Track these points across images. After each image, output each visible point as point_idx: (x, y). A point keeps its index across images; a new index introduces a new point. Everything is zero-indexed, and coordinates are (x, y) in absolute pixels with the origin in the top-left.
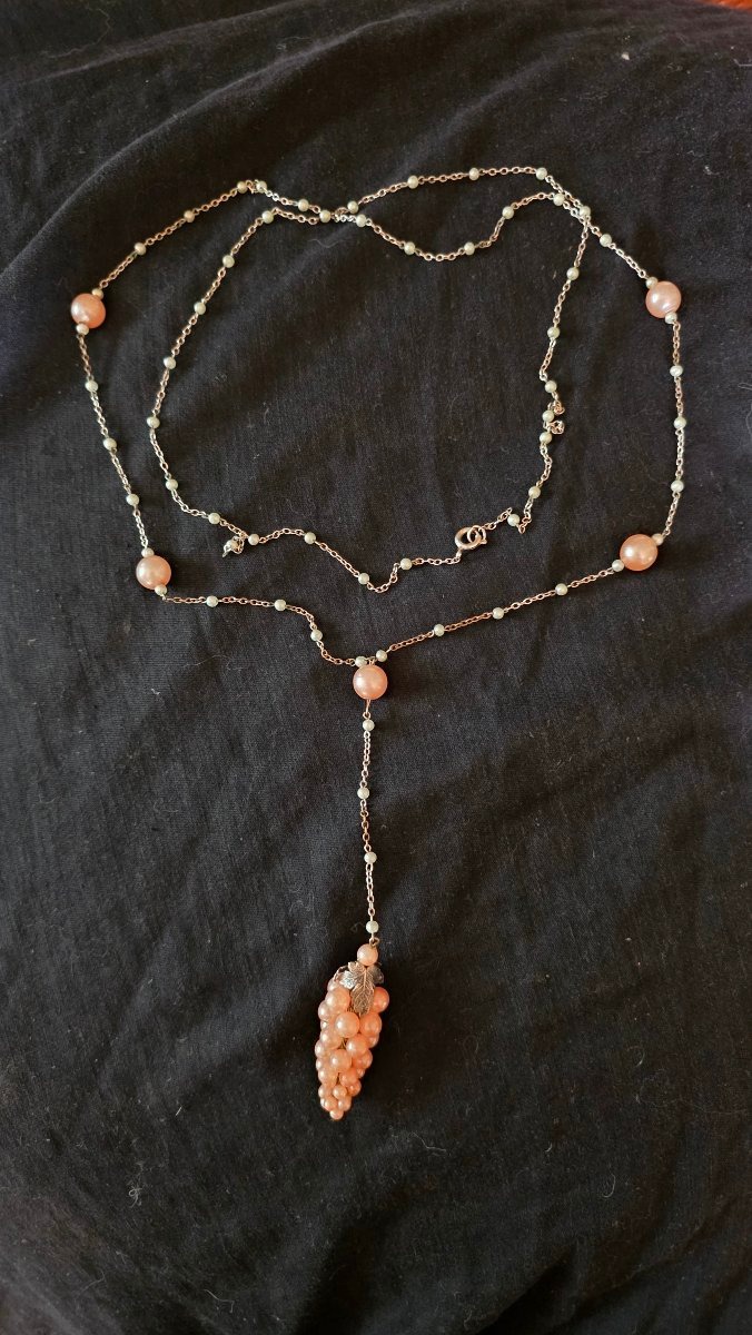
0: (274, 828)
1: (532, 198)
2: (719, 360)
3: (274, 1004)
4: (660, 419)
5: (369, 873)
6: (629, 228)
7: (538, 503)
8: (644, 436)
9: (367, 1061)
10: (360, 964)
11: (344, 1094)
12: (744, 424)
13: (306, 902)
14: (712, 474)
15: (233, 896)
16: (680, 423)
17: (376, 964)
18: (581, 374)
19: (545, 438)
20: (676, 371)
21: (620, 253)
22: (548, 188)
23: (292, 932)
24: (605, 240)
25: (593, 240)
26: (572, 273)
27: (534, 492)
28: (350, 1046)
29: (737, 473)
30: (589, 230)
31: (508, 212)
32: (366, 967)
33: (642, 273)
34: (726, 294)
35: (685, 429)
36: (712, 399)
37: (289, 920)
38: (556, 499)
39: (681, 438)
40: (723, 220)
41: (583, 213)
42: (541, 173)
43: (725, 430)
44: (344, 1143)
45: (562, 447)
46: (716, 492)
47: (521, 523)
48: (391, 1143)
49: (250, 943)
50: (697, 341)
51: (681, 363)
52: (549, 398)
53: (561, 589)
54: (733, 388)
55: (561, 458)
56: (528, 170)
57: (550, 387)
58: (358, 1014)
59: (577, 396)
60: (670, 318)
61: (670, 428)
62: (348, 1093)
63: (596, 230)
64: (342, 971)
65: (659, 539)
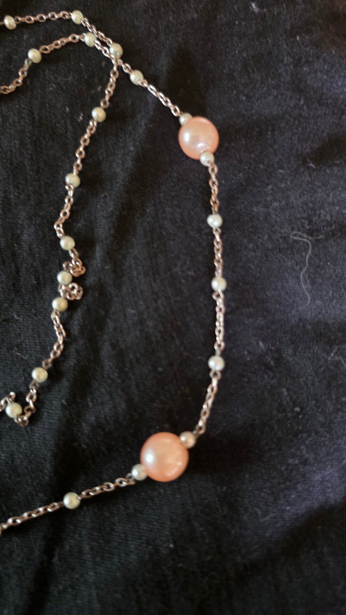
1: (65, 40)
2: (267, 207)
4: (195, 280)
6: (163, 64)
7: (43, 389)
8: (176, 302)
12: (299, 282)
14: (261, 344)
16: (218, 284)
18: (103, 229)
19: (58, 304)
20: (214, 221)
21: (152, 89)
22: (81, 29)
24: (136, 77)
25: (124, 78)
26: (98, 114)
27: (39, 375)
29: (293, 343)
30: (120, 68)
31: (34, 55)
33: (175, 110)
34: (273, 130)
35: (224, 292)
36: (259, 253)
38: (65, 383)
39: (220, 303)
40: (270, 53)
41: (114, 51)
42: (77, 17)
43: (276, 289)
45: (78, 315)
46: (267, 367)
47: (23, 414)
50: (242, 185)
51: (220, 212)
52: (65, 256)
53: (71, 501)
54: (285, 239)
55: (75, 330)
56: (64, 15)
57: (67, 243)
59: (99, 253)
60: (206, 159)
61: (207, 290)
63: (126, 68)
65: (188, 439)
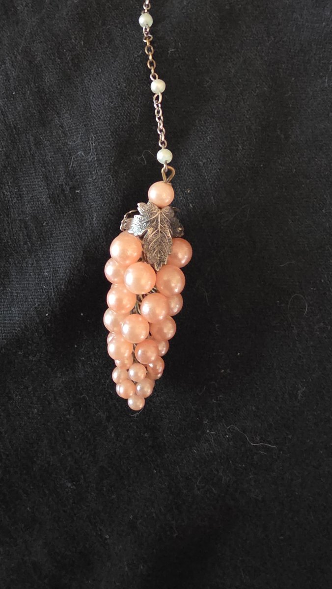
0: (50, 79)
3: (55, 271)
5: (157, 106)
9: (170, 331)
10: (153, 204)
11: (142, 374)
13: (87, 152)
15: (7, 157)
17: (172, 205)
23: (73, 189)
28: (146, 308)
32: (160, 208)
37: (71, 175)
44: (150, 443)
48: (207, 441)
49: (28, 209)
58: (153, 266)
62: (148, 375)
64: (131, 216)
